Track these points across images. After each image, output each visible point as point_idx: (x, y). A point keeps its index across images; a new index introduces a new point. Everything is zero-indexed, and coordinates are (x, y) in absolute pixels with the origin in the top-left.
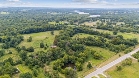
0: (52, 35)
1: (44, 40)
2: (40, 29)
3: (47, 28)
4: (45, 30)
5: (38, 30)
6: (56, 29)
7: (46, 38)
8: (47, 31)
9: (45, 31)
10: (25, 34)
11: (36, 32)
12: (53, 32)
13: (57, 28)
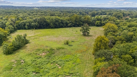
0: (84, 35)
1: (59, 49)
2: (62, 20)
3: (76, 21)
4: (69, 25)
5: (57, 23)
6: (92, 24)
7: (67, 43)
8: (74, 26)
9: (70, 27)
10: (29, 29)
11: (52, 28)
12: (87, 29)
13: (95, 21)
